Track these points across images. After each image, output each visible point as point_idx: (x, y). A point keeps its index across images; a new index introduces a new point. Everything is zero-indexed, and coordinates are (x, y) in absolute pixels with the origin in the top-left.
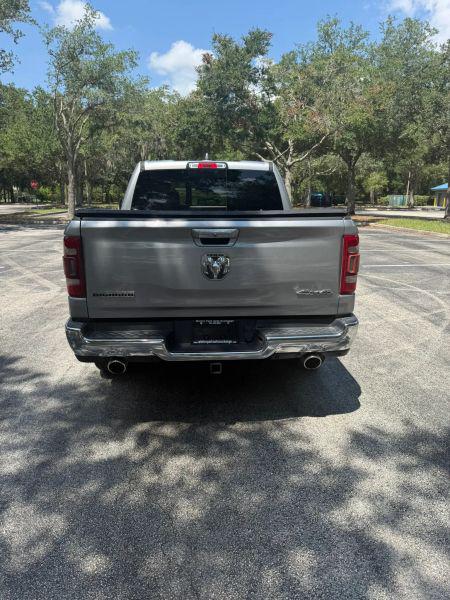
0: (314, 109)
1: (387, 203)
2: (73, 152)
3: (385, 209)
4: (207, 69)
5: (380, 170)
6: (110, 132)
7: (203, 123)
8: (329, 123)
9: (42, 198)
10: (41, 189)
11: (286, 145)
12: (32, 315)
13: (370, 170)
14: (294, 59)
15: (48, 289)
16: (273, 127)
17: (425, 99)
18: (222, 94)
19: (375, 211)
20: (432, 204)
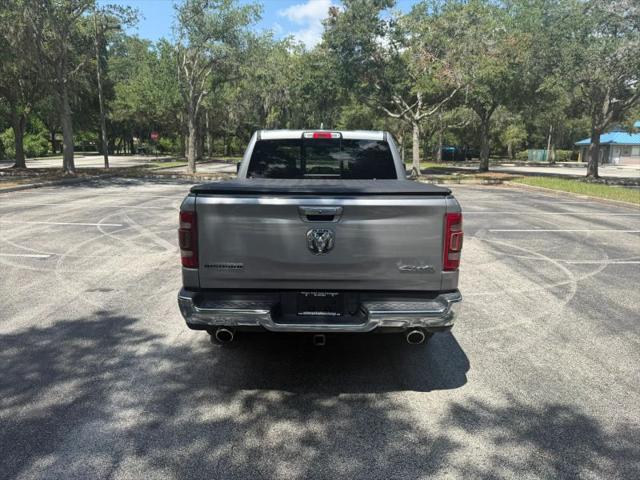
0: (444, 61)
1: (526, 158)
2: (195, 104)
3: (523, 165)
4: (333, 22)
5: (518, 123)
6: (232, 85)
7: (327, 77)
8: (460, 77)
9: (163, 150)
10: (162, 140)
11: (414, 99)
12: (147, 276)
13: (506, 123)
14: (425, 9)
15: (165, 249)
16: (401, 81)
17: (565, 51)
18: (348, 47)
19: (512, 167)
20: (576, 160)
